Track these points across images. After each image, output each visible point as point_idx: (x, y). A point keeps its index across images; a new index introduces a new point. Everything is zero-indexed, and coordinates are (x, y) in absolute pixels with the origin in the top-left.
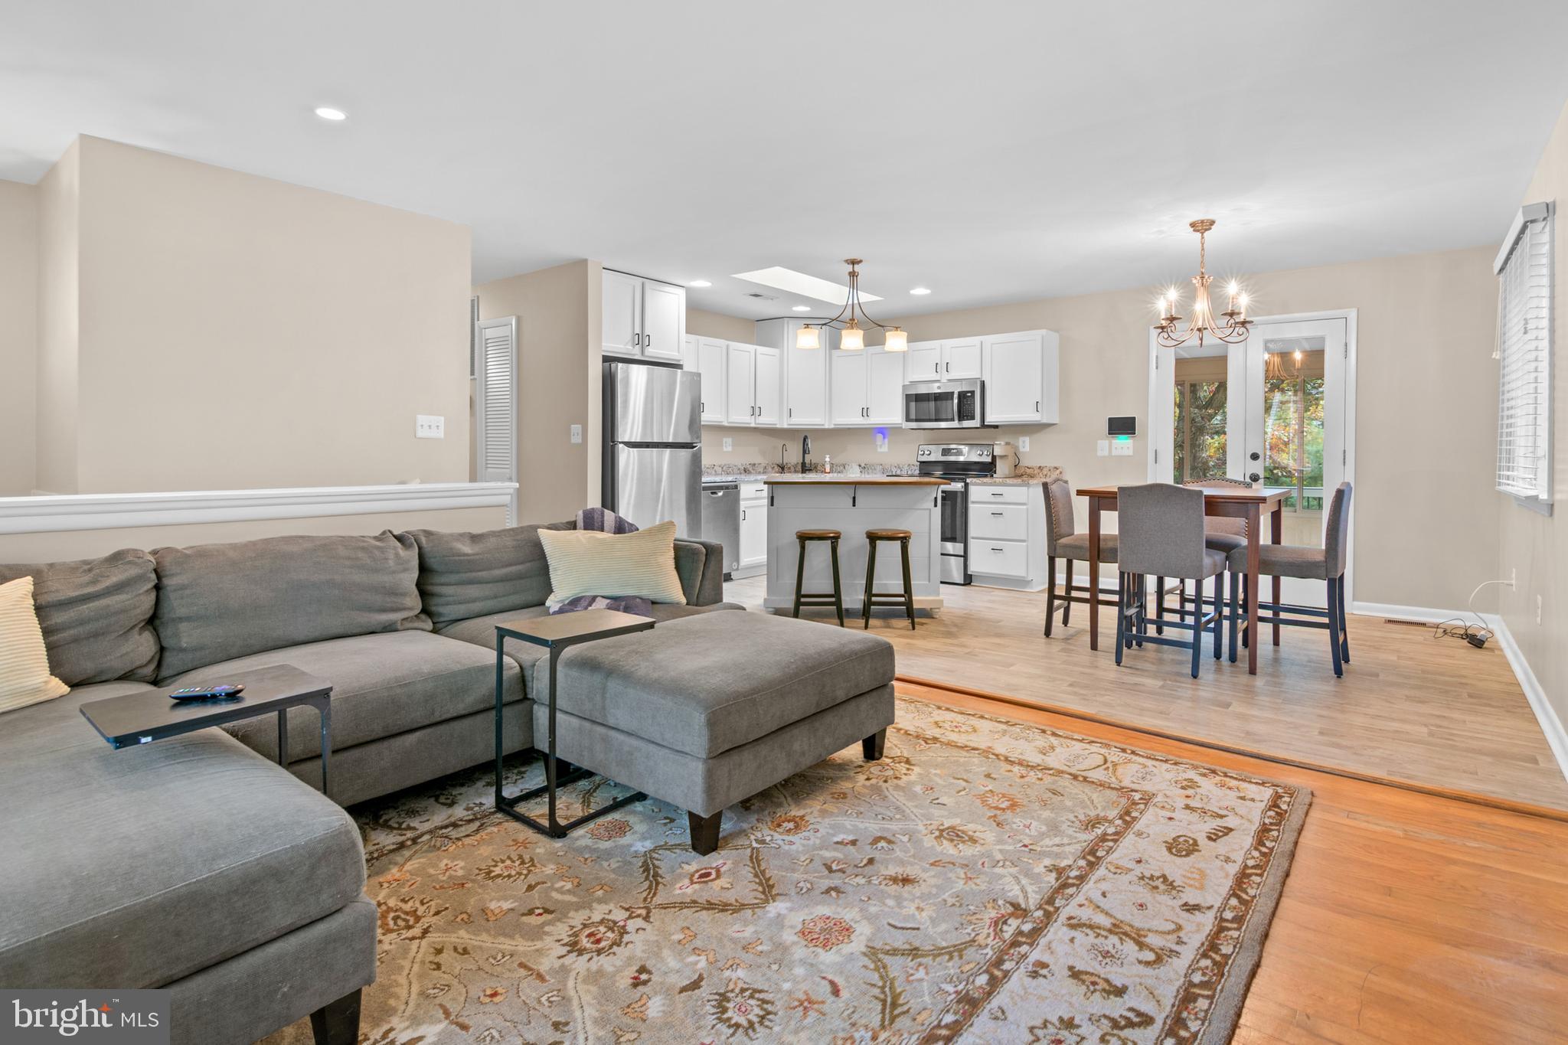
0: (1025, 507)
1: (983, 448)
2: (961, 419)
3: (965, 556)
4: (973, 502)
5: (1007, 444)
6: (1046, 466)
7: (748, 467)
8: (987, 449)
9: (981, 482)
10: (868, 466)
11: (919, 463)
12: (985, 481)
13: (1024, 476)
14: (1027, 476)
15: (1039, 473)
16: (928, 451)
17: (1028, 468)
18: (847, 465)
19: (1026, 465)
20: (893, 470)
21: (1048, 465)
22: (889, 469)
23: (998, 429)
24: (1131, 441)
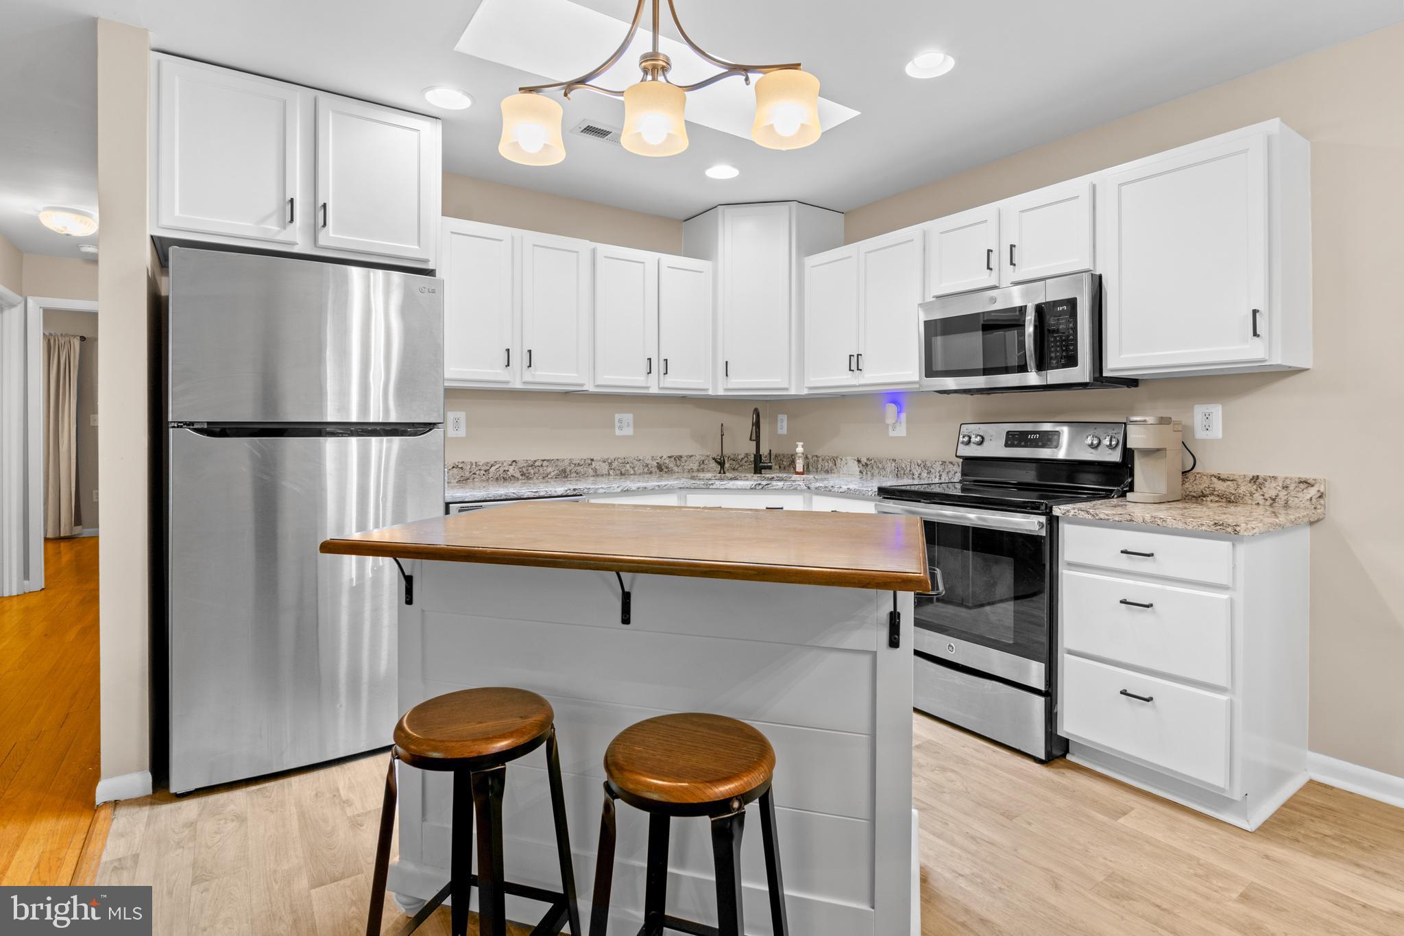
0: (1224, 596)
1: (1100, 431)
2: (1044, 366)
3: (1049, 695)
4: (1071, 565)
5: (1164, 421)
6: (1275, 478)
7: (667, 461)
8: (1111, 432)
9: (1090, 517)
10: (873, 462)
11: (961, 460)
12: (1102, 516)
13: (1208, 499)
14: (1217, 499)
15: (1252, 494)
16: (976, 436)
17: (1219, 478)
18: (839, 460)
19: (1215, 472)
20: (914, 471)
21: (1281, 475)
22: (909, 469)
23: (1133, 389)
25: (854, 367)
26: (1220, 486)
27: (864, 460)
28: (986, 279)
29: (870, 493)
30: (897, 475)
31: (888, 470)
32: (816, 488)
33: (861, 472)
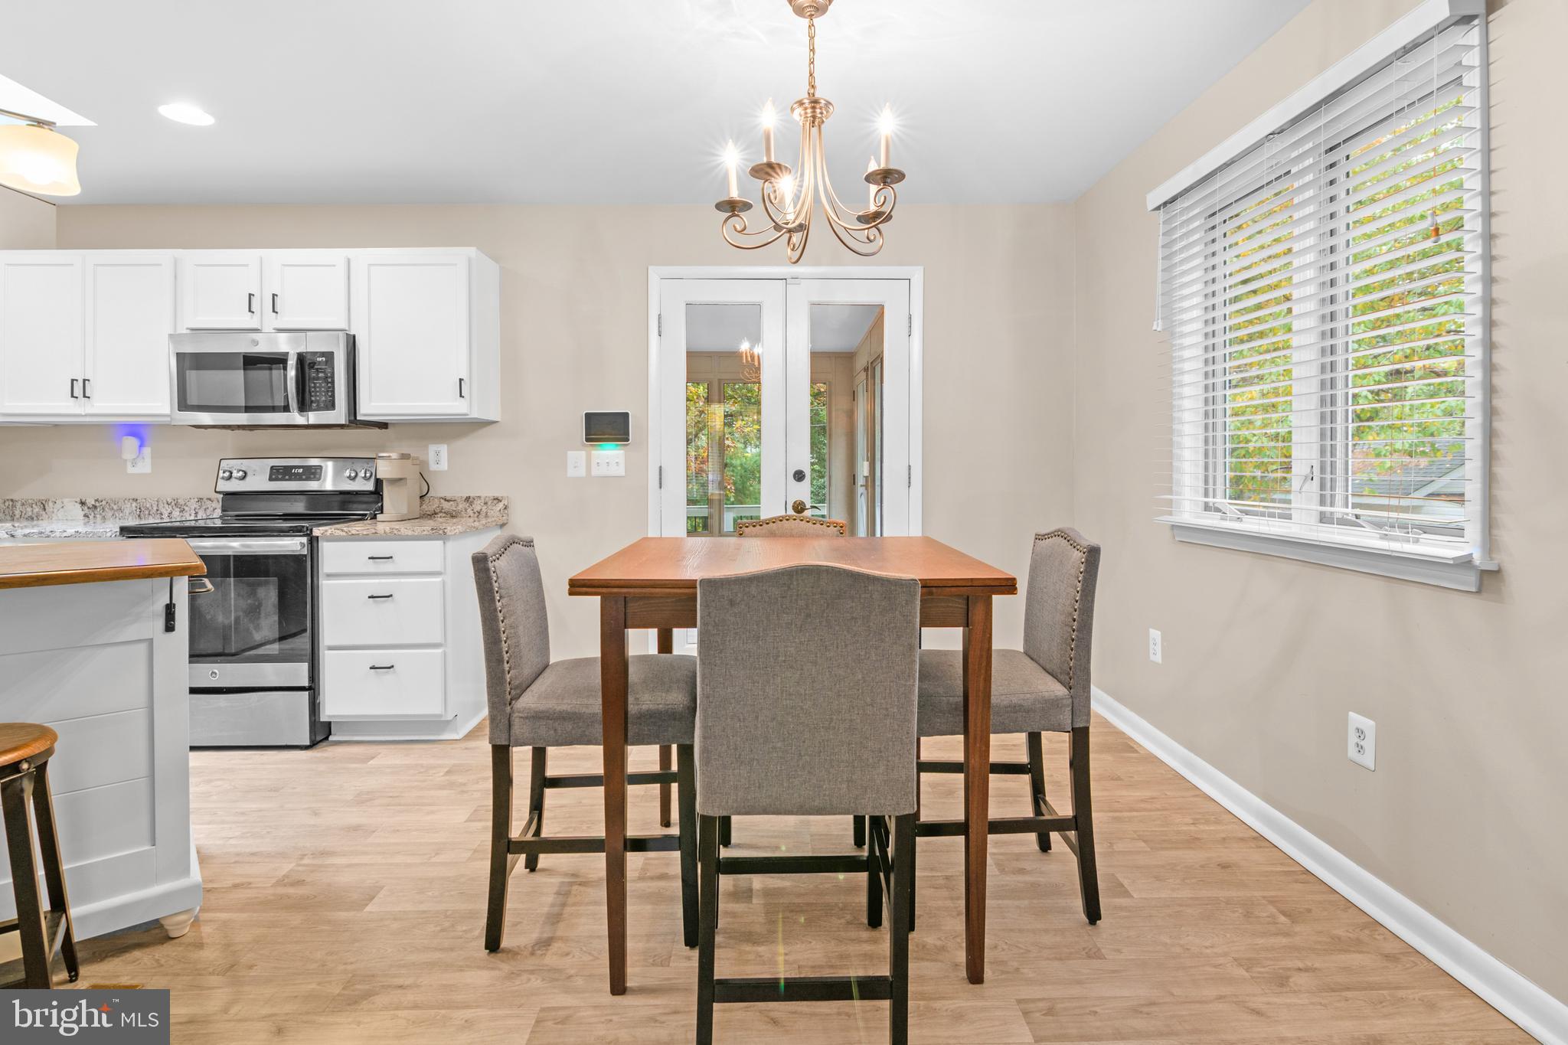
0: (438, 579)
1: (358, 466)
2: (303, 406)
3: (313, 688)
4: (329, 576)
5: (405, 457)
6: (479, 497)
8: (366, 466)
9: (344, 534)
11: (222, 496)
12: (354, 532)
13: (439, 516)
14: (444, 515)
15: (466, 510)
16: (239, 471)
17: (445, 500)
18: (50, 504)
19: (442, 495)
21: (483, 494)
22: (155, 508)
23: (384, 430)
24: (622, 452)
25: (78, 393)
26: (446, 506)
27: (89, 502)
29: (109, 534)
31: (127, 511)
33: (88, 514)
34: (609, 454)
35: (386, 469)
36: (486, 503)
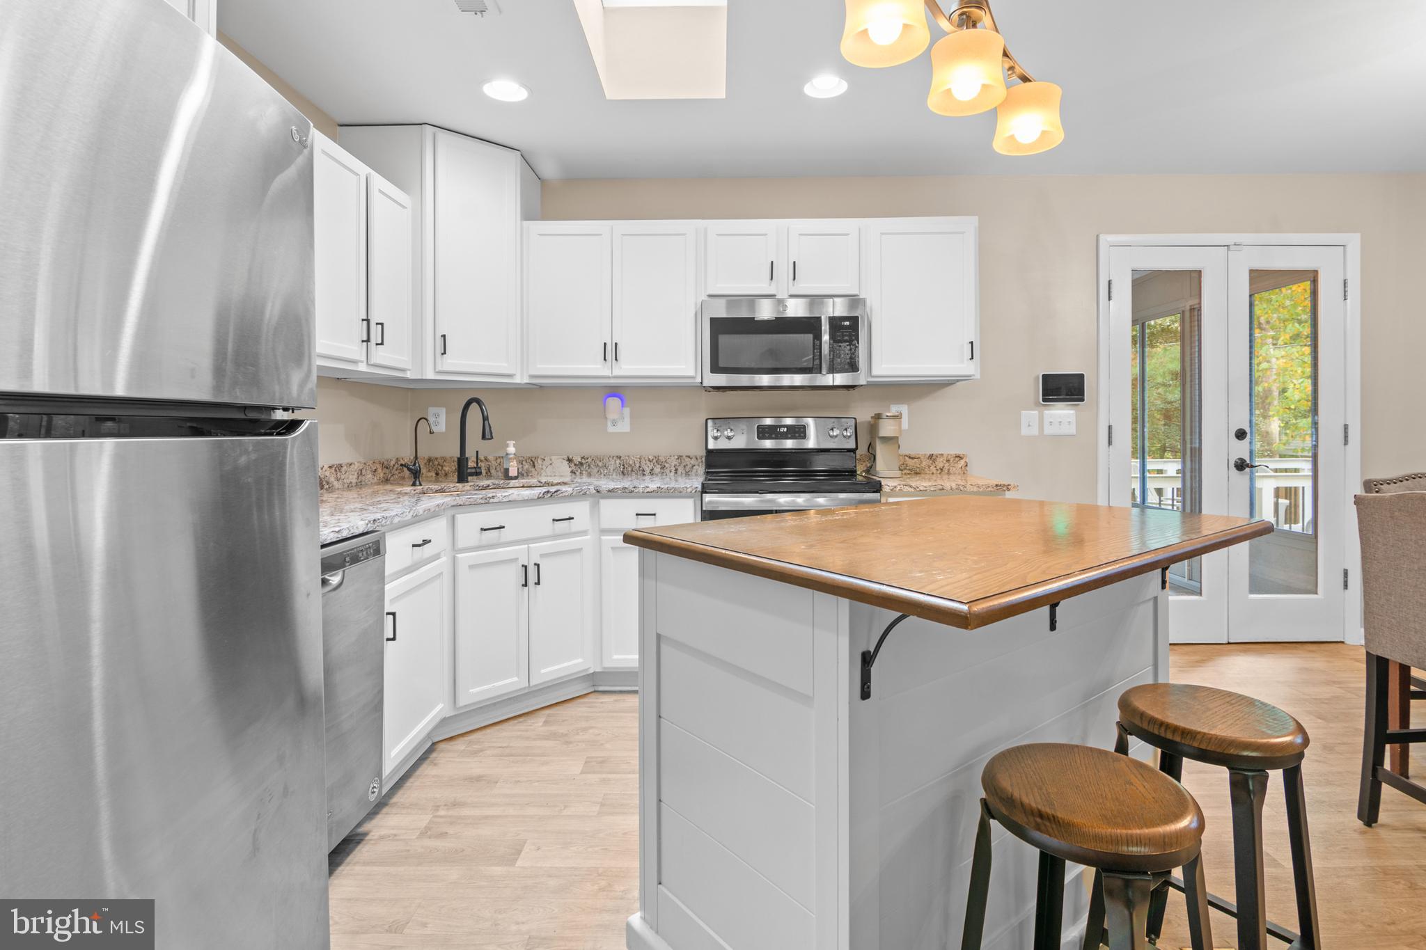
2: (831, 368)
6: (942, 455)
7: (327, 474)
9: (912, 490)
10: (590, 460)
11: (707, 453)
12: (922, 488)
17: (910, 457)
18: (540, 461)
19: (907, 454)
20: (645, 467)
21: (945, 452)
22: (638, 465)
24: (1072, 412)
25: (610, 355)
26: (911, 463)
27: (577, 459)
28: (763, 287)
29: (689, 490)
30: (623, 472)
31: (611, 468)
32: (609, 491)
33: (573, 472)
34: (1062, 414)
35: (892, 428)
36: (948, 461)
